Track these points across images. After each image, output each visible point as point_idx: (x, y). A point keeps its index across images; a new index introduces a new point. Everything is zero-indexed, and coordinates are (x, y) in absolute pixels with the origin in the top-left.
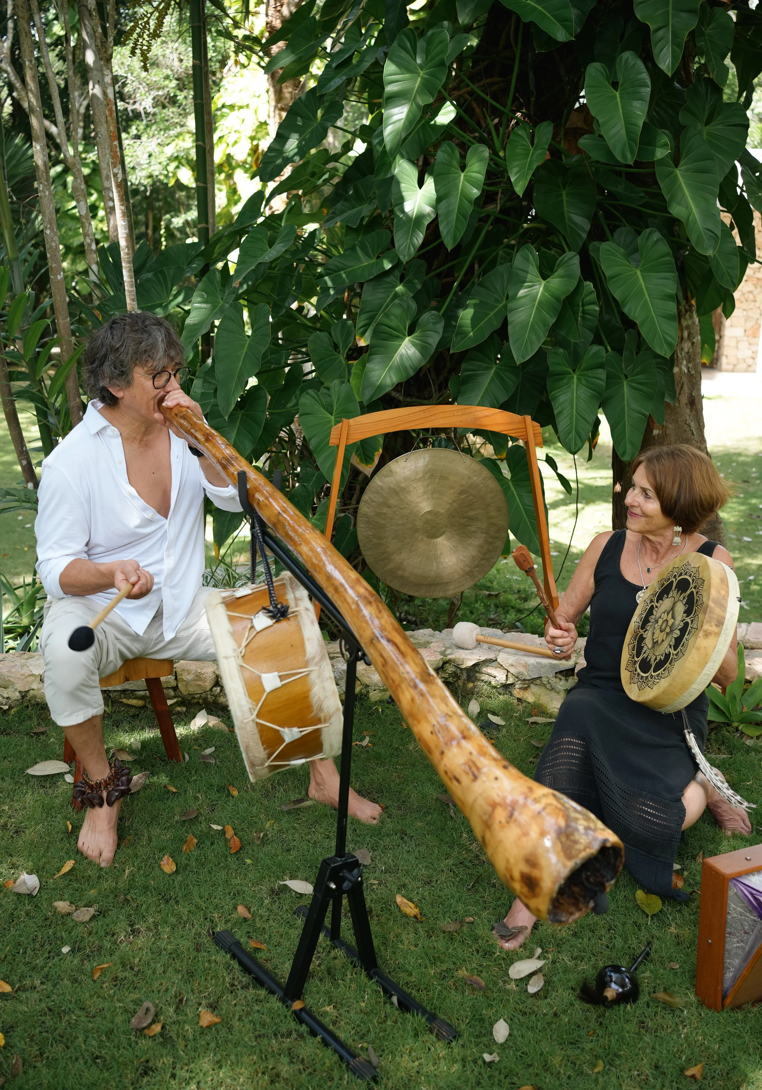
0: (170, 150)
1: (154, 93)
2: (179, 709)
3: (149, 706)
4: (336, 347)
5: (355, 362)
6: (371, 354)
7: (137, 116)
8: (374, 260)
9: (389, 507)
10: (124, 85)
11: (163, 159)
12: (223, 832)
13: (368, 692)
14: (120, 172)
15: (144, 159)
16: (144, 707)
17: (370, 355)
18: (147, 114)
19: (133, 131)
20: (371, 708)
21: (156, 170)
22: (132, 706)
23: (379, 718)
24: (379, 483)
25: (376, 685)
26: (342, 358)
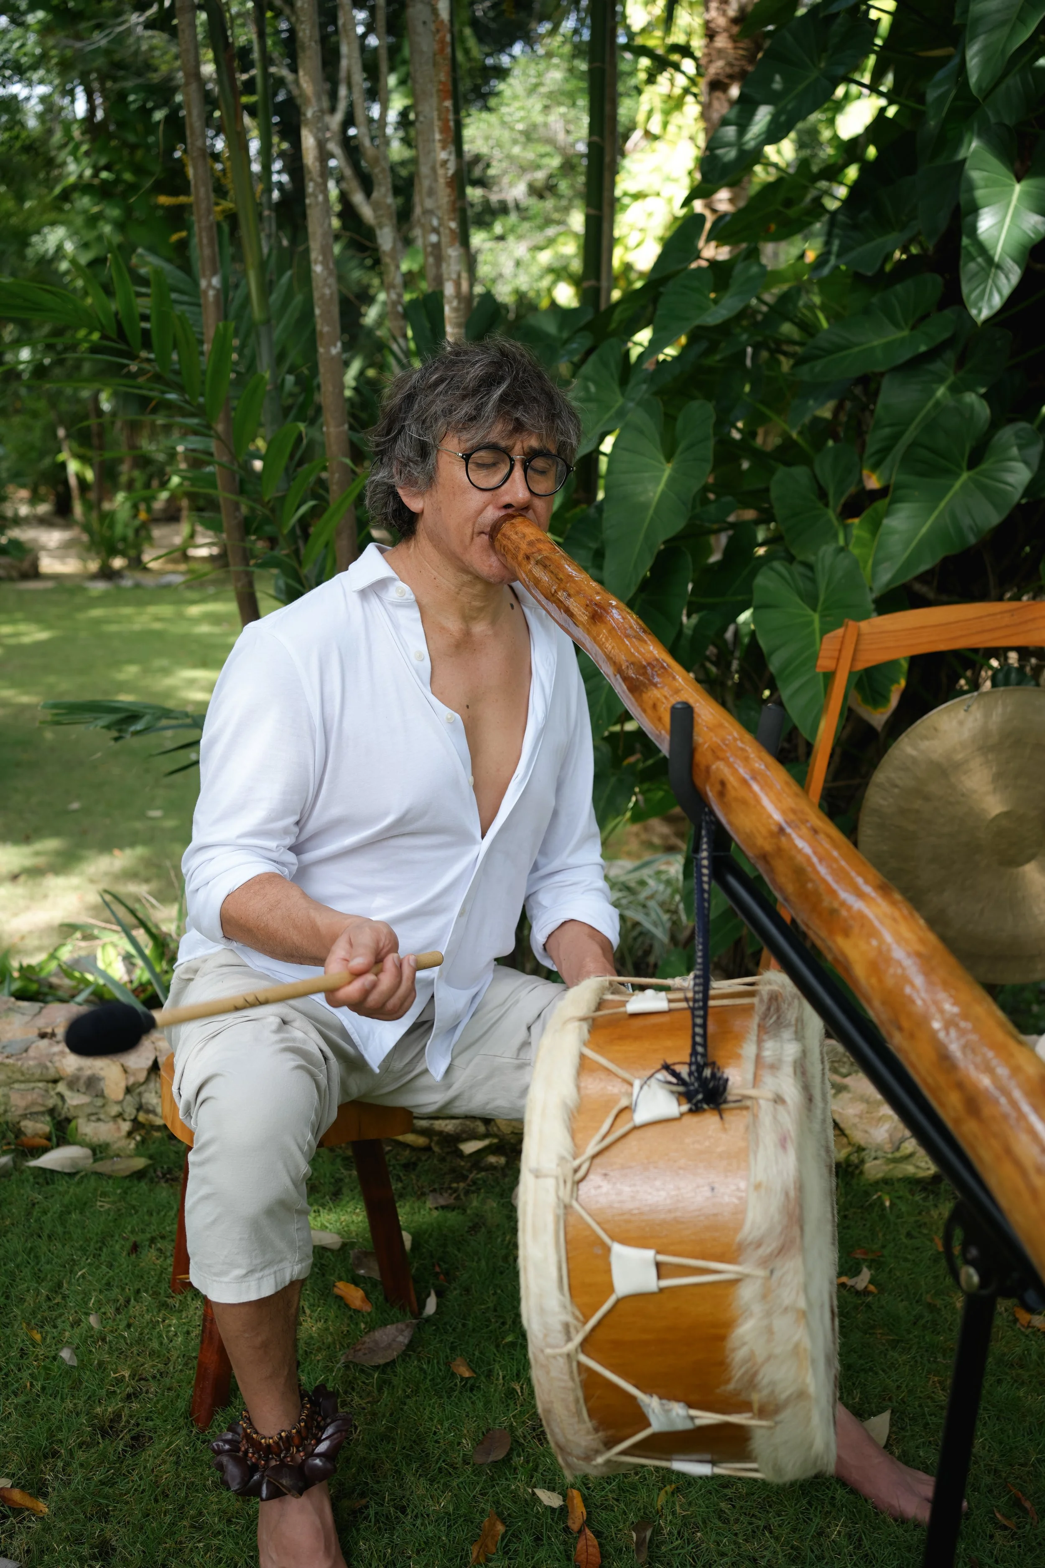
0: (545, 257)
1: (528, 177)
2: (492, 1159)
3: (436, 1149)
4: (822, 495)
5: (856, 521)
6: (894, 501)
7: (503, 209)
8: (905, 333)
9: (927, 798)
10: (488, 166)
11: (535, 270)
12: (564, 1511)
13: (862, 1162)
14: (453, 158)
15: (508, 268)
16: (428, 1149)
17: (891, 503)
18: (517, 207)
19: (498, 229)
20: (867, 1194)
21: (523, 282)
22: (405, 1145)
23: (882, 1217)
24: (910, 750)
25: (879, 1148)
26: (831, 514)
